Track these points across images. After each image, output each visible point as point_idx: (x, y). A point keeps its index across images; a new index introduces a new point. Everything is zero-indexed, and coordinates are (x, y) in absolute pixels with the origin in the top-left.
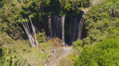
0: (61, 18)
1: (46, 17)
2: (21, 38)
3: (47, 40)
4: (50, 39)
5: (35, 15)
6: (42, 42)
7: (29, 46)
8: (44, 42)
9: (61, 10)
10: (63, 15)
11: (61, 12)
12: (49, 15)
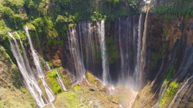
0: (97, 27)
1: (65, 28)
2: (9, 84)
3: (68, 86)
4: (76, 81)
5: (39, 23)
6: (60, 91)
7: (32, 105)
8: (64, 91)
9: (94, 11)
10: (100, 19)
11: (95, 12)
12: (71, 22)
